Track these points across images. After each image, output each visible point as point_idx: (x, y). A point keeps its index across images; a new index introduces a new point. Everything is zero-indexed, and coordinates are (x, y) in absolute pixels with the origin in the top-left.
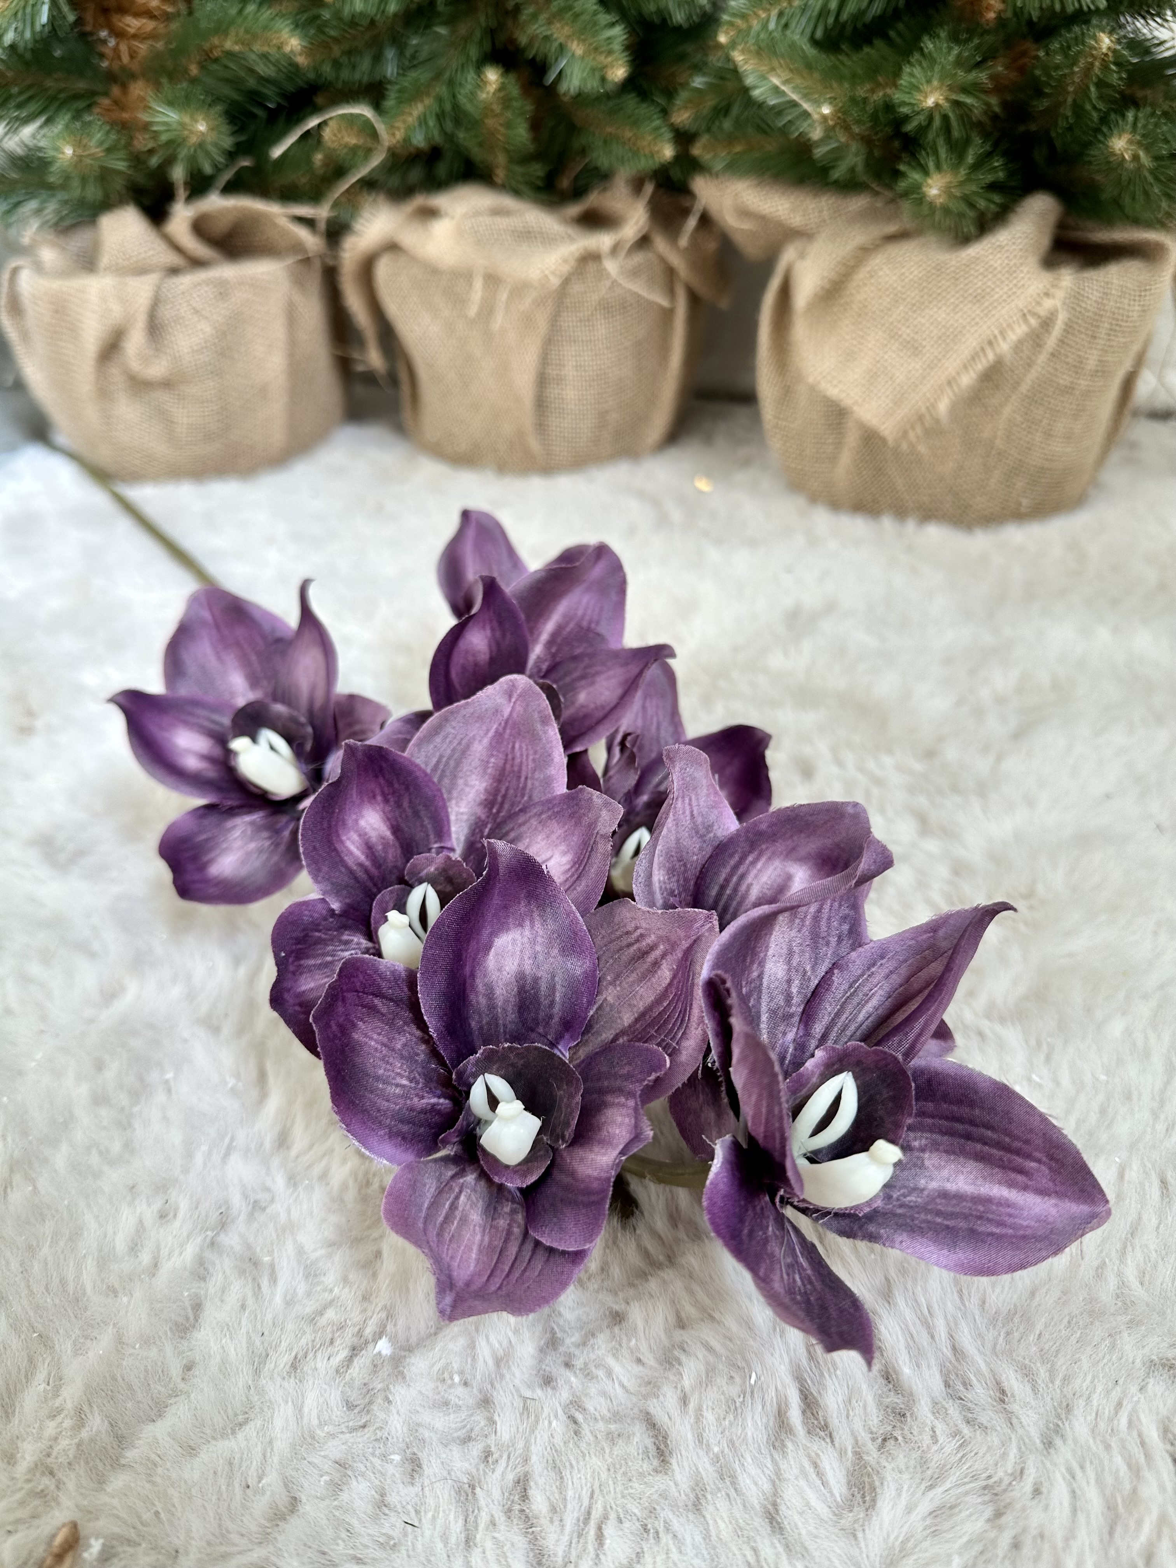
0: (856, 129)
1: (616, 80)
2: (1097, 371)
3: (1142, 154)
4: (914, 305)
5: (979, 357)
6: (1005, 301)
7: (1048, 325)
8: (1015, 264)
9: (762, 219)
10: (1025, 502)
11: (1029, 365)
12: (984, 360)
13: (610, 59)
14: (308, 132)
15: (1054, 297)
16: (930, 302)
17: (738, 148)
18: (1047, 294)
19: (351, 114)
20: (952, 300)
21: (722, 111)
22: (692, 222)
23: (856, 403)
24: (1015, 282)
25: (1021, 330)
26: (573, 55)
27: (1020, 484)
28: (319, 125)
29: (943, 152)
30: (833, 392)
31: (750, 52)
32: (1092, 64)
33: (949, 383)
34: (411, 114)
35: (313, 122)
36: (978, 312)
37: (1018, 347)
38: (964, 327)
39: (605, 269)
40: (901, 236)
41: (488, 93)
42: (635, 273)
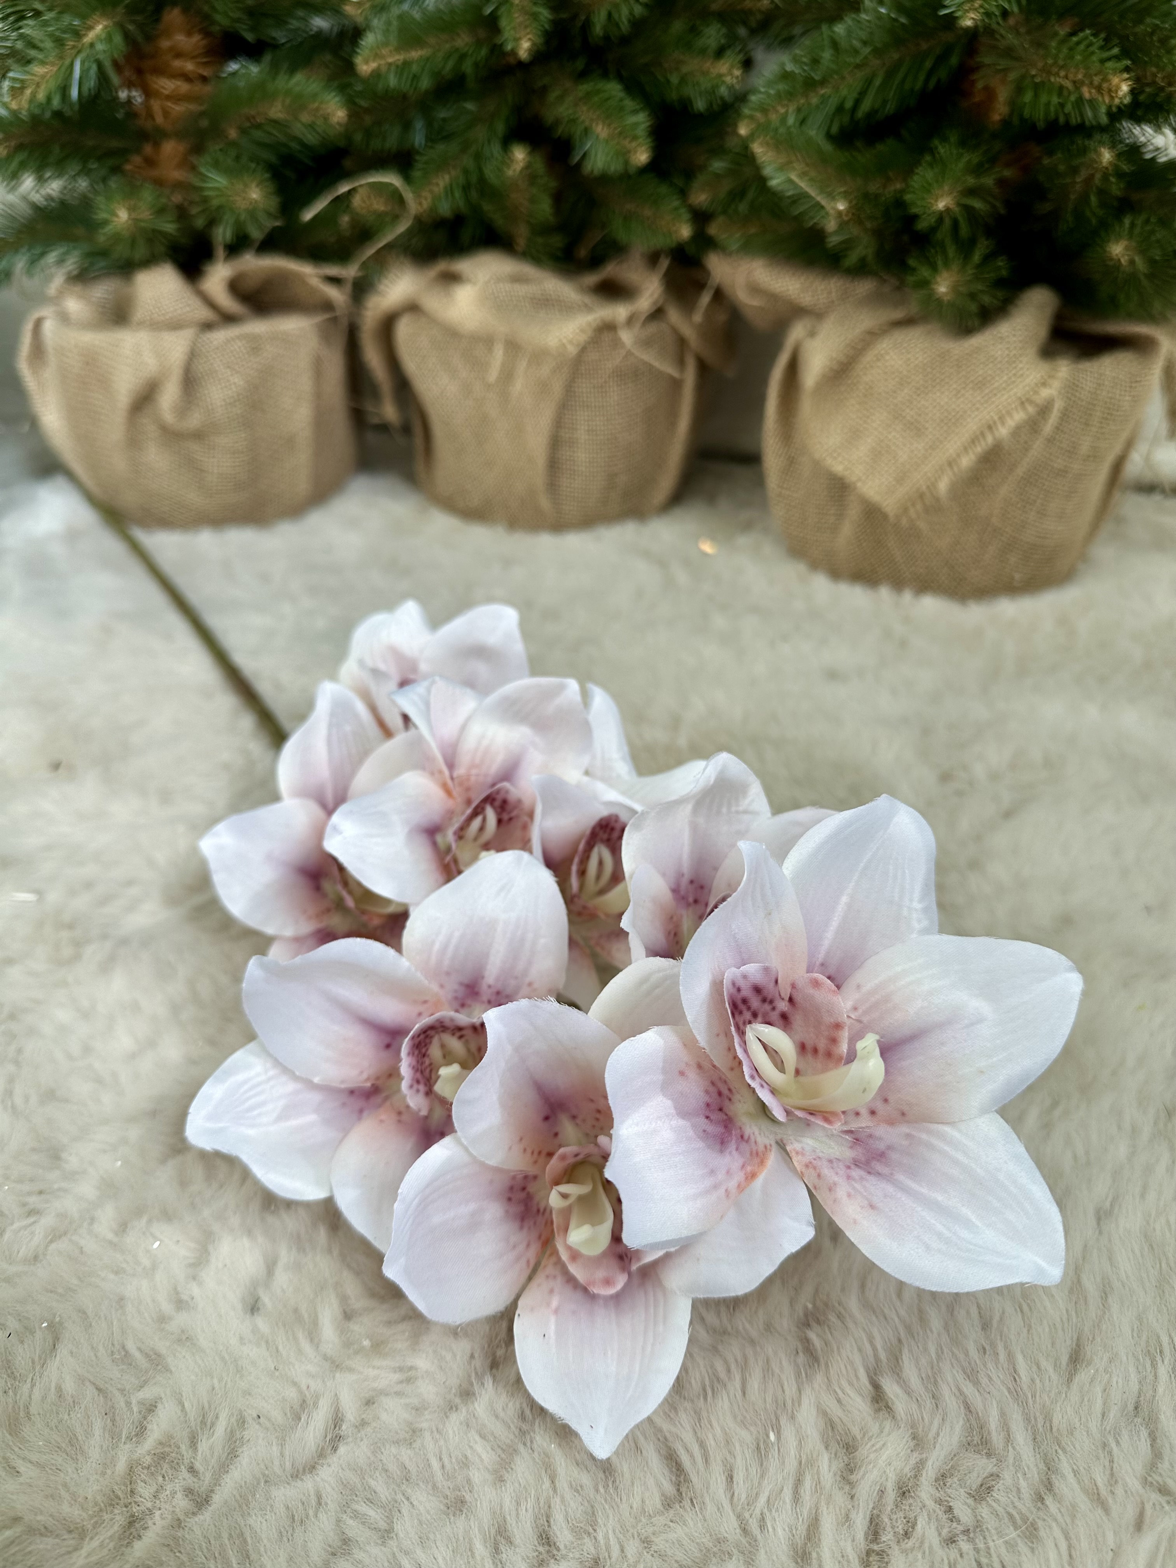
0: (869, 225)
1: (639, 165)
2: (1089, 456)
3: (1137, 259)
4: (918, 389)
5: (979, 441)
6: (1004, 389)
7: (1044, 413)
8: (1015, 355)
9: (773, 297)
10: (1017, 576)
11: (1027, 450)
12: (983, 443)
13: (634, 144)
14: (338, 198)
15: (1051, 387)
16: (934, 387)
17: (753, 230)
18: (1044, 384)
19: (381, 183)
20: (955, 386)
21: (737, 194)
22: (705, 299)
23: (859, 479)
24: (1014, 372)
25: (1019, 416)
26: (598, 137)
27: (1013, 559)
28: (349, 192)
29: (951, 250)
30: (838, 468)
31: (768, 144)
32: (1092, 176)
33: (950, 464)
34: (438, 185)
35: (343, 188)
36: (979, 398)
37: (1016, 432)
38: (965, 412)
39: (620, 339)
40: (908, 322)
41: (515, 170)
42: (646, 343)
